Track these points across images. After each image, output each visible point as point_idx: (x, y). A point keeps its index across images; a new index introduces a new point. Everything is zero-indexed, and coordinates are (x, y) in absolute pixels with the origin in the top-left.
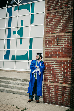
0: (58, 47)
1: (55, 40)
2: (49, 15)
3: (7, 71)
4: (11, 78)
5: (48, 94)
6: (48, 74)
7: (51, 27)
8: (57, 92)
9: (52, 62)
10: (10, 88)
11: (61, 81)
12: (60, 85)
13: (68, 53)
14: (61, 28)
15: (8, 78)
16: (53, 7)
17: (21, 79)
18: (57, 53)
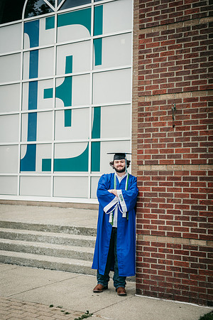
0: (175, 134)
1: (165, 113)
2: (147, 41)
3: (29, 204)
4: (41, 225)
5: (150, 268)
6: (148, 211)
7: (154, 76)
8: (176, 263)
9: (158, 176)
10: (40, 254)
11: (188, 230)
12: (185, 242)
13: (205, 150)
14: (183, 76)
15: (35, 225)
16: (156, 19)
17: (70, 229)
18: (172, 151)
